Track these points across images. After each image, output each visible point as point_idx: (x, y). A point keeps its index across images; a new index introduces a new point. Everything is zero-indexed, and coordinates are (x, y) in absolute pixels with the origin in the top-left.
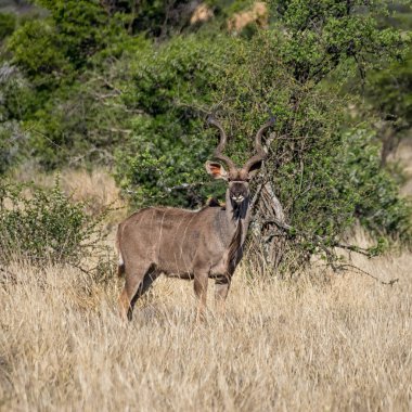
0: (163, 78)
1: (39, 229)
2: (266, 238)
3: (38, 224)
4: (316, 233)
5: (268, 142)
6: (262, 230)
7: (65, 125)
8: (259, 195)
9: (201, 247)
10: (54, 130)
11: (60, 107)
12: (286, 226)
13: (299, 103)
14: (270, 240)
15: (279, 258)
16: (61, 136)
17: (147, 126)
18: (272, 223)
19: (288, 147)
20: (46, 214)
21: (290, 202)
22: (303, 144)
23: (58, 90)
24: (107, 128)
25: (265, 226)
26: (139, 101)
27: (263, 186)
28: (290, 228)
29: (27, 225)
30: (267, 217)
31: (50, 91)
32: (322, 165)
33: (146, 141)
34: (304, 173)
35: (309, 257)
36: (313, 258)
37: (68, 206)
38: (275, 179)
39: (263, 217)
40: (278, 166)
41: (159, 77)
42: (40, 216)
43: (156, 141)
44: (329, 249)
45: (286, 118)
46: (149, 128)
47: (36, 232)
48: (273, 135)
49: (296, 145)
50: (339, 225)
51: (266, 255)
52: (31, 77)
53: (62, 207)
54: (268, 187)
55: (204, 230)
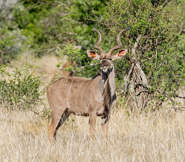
0: (93, 4)
1: (16, 90)
2: (137, 93)
3: (16, 87)
4: (165, 90)
5: (137, 40)
6: (135, 89)
7: (45, 31)
8: (133, 69)
9: (91, 98)
10: (38, 34)
11: (42, 21)
12: (148, 86)
13: (154, 18)
14: (139, 94)
15: (144, 104)
16: (42, 37)
17: (85, 31)
18: (140, 85)
19: (149, 43)
20: (20, 82)
21: (150, 73)
22: (157, 40)
23: (41, 12)
24: (67, 33)
25: (137, 87)
26: (81, 17)
27: (135, 65)
28: (151, 87)
29: (10, 88)
30: (137, 82)
31: (37, 12)
32: (168, 52)
33: (85, 39)
34: (158, 56)
35: (161, 103)
36: (164, 104)
37: (32, 77)
38: (141, 61)
39: (135, 81)
40: (143, 53)
41: (91, 4)
42: (17, 83)
43: (90, 39)
44: (173, 98)
45: (147, 27)
46: (86, 32)
47: (15, 91)
48: (140, 36)
49: (153, 41)
50: (178, 85)
51: (137, 103)
52: (26, 5)
53: (29, 77)
54: (138, 65)
55: (93, 89)
